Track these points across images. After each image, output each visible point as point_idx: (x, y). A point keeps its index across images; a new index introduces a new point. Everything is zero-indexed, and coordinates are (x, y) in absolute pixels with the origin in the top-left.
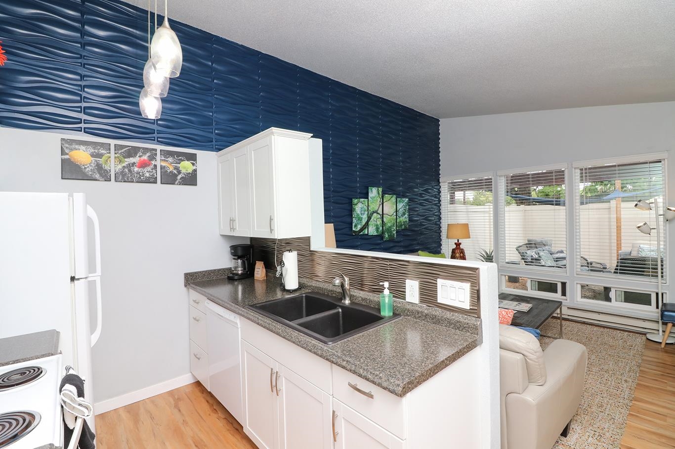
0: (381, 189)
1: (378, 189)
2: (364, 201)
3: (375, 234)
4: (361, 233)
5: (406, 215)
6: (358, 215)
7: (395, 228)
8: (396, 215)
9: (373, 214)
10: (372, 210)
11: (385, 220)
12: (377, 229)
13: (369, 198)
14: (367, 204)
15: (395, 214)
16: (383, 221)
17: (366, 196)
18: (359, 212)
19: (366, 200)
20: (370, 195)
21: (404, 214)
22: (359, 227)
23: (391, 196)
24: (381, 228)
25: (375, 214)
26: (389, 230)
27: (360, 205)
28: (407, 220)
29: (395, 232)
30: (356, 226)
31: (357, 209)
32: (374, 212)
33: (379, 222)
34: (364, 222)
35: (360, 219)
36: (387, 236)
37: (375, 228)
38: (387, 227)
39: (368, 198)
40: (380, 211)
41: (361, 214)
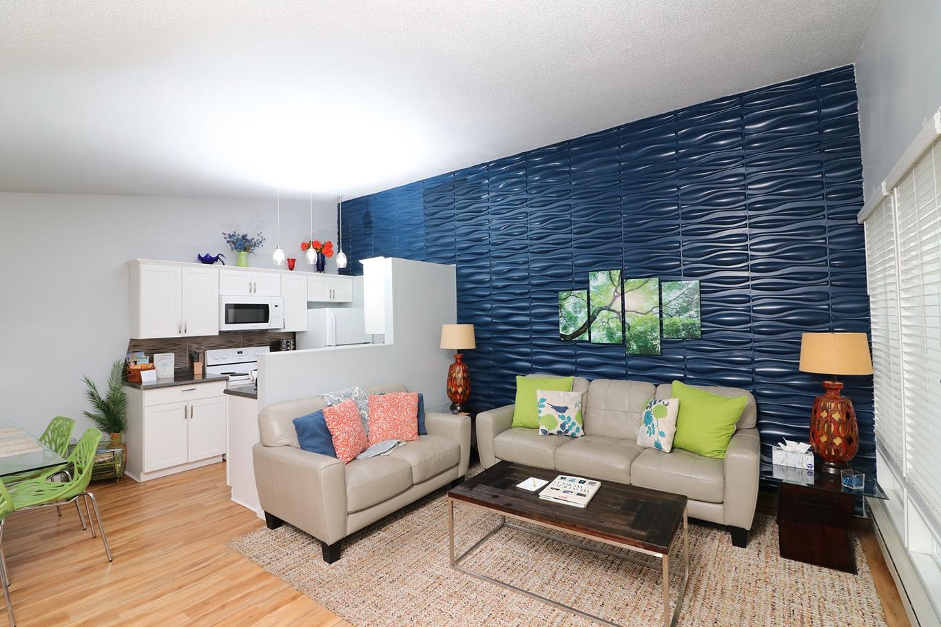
0: (616, 274)
1: (610, 274)
2: (579, 293)
3: (606, 341)
4: (577, 339)
5: (692, 312)
6: (569, 313)
7: (657, 334)
8: (661, 311)
9: (599, 311)
10: (596, 306)
11: (628, 320)
12: (610, 334)
13: (591, 288)
14: (586, 298)
15: (657, 310)
16: (624, 322)
17: (584, 285)
18: (570, 309)
19: (584, 293)
20: (592, 284)
21: (685, 310)
22: (571, 330)
23: (643, 280)
24: (620, 334)
25: (604, 312)
26: (639, 337)
27: (572, 300)
28: (698, 321)
29: (659, 341)
30: (565, 328)
31: (566, 305)
32: (601, 309)
33: (615, 324)
34: (581, 323)
35: (573, 320)
36: (635, 347)
37: (605, 332)
38: (634, 331)
39: (588, 289)
40: (617, 306)
41: (576, 312)
